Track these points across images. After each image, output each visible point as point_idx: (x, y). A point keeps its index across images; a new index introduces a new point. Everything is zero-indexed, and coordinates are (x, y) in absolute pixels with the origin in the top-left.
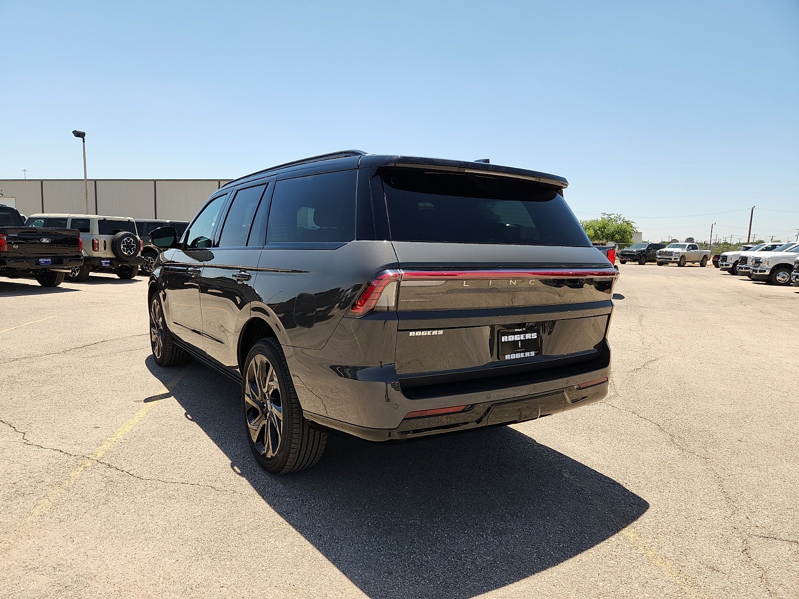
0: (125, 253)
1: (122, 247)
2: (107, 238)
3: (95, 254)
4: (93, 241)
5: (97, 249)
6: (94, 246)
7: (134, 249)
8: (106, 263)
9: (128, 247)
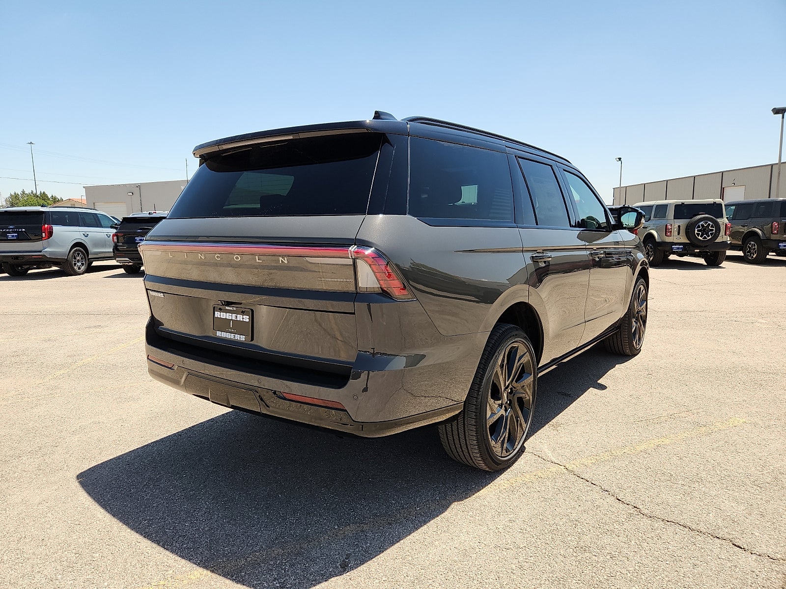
0: (700, 238)
1: (696, 232)
2: (683, 223)
3: (668, 239)
4: (666, 226)
5: (669, 234)
6: (667, 231)
7: (711, 234)
8: (678, 248)
9: (704, 231)
